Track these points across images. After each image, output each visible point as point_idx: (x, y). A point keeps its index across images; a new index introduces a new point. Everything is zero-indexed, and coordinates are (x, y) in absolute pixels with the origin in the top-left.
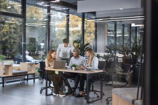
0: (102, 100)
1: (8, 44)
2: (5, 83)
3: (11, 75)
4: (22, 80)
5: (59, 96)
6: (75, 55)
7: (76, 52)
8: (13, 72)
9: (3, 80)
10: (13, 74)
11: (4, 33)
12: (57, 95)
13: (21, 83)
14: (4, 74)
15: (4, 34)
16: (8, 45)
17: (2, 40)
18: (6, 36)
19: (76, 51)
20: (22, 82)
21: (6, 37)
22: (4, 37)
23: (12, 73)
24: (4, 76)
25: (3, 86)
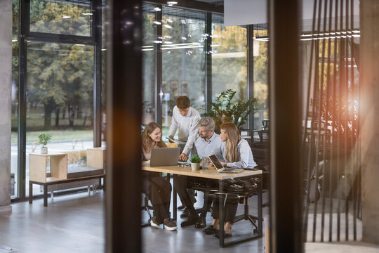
0: (260, 239)
1: (83, 90)
2: (52, 195)
3: (65, 178)
4: (91, 189)
5: (164, 228)
6: (203, 133)
7: (206, 126)
8: (69, 172)
9: (46, 190)
10: (69, 175)
11: (72, 62)
12: (161, 226)
13: (89, 197)
14: (49, 175)
15: (72, 66)
16: (83, 92)
17: (67, 81)
18: (76, 70)
19: (203, 123)
20: (92, 193)
21: (76, 74)
22: (72, 74)
23: (66, 174)
24: (49, 180)
25: (46, 204)
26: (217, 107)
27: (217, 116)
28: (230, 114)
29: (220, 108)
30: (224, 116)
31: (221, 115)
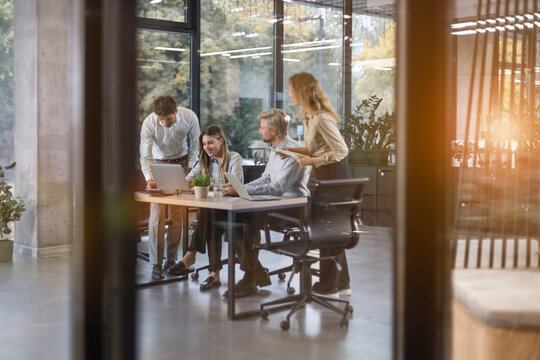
26: (356, 121)
27: (357, 131)
28: (375, 128)
29: (361, 122)
30: (366, 131)
31: (362, 129)
